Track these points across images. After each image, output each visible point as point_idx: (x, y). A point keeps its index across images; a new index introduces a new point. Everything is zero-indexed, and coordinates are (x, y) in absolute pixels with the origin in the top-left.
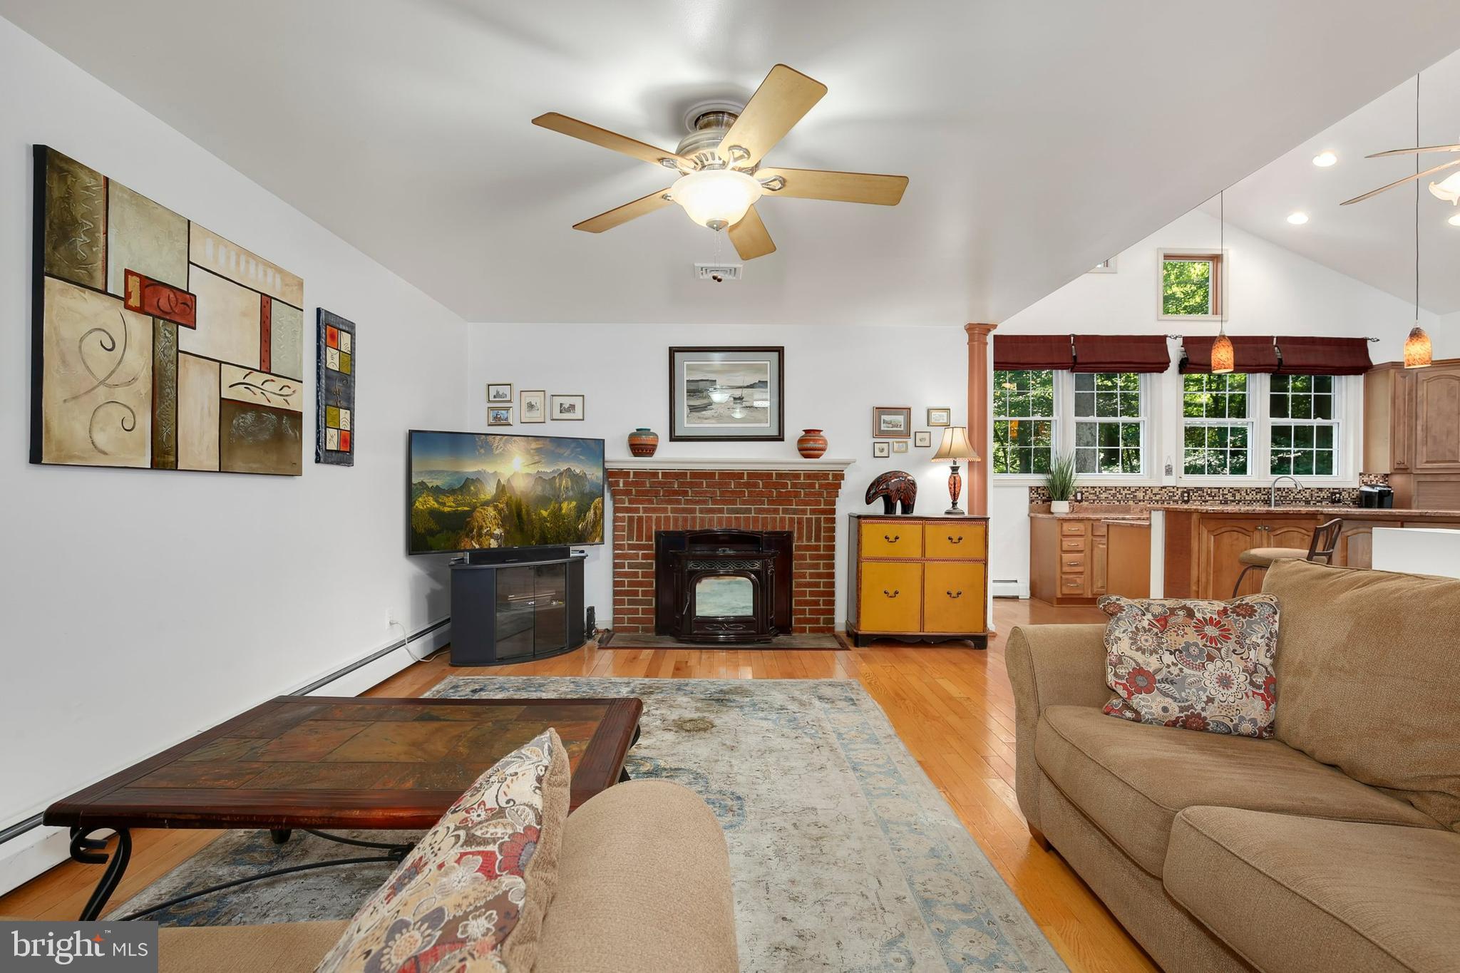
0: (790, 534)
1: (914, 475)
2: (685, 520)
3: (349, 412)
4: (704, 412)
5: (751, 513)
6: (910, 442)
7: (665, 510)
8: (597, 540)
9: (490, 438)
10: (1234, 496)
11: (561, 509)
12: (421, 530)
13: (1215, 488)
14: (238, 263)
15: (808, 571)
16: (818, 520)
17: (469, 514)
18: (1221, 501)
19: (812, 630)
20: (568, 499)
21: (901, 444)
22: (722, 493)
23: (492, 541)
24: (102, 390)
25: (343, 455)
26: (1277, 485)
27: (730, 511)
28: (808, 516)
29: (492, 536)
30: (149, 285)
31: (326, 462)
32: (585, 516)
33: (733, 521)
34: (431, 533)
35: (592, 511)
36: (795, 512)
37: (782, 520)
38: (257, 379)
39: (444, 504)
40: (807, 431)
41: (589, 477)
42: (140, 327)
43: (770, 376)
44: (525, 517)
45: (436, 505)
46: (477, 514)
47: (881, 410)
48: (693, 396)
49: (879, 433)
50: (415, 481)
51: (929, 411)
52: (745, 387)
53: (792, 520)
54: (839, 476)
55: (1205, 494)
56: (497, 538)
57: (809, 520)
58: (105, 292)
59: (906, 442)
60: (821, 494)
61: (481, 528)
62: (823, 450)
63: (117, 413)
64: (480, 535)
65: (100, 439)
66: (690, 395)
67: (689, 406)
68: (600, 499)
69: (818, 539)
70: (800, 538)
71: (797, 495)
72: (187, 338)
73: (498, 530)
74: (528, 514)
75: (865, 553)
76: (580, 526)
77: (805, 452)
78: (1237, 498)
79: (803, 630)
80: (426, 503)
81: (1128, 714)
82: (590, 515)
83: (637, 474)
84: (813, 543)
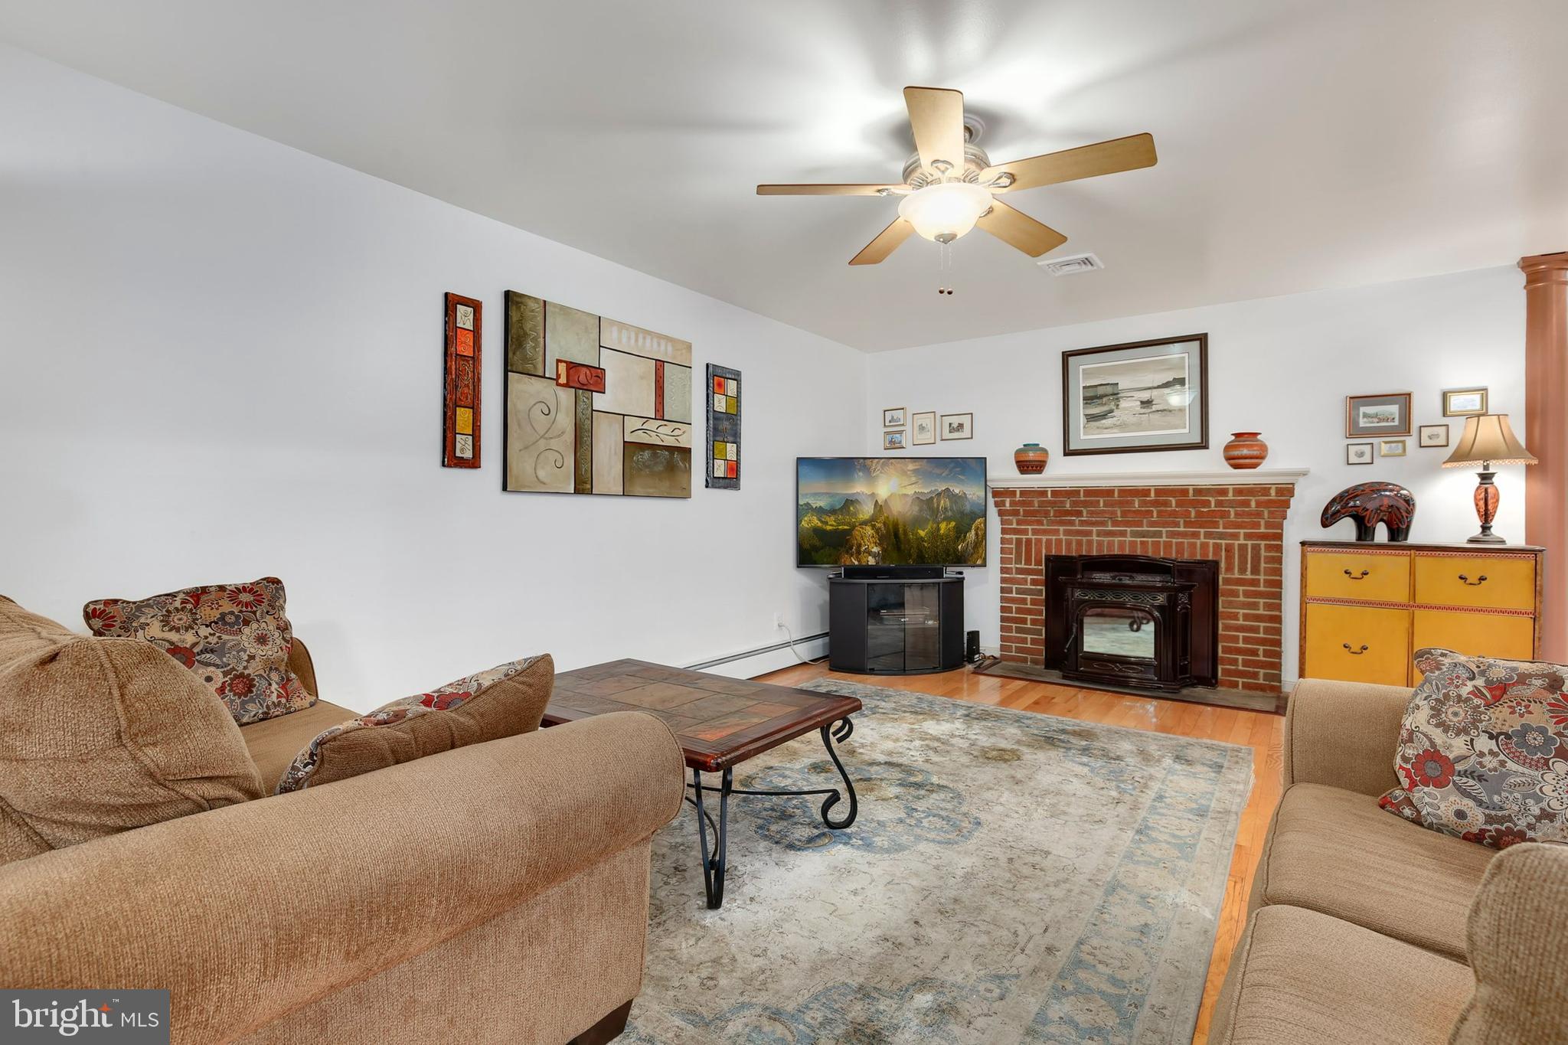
0: (1214, 566)
1: (1411, 489)
2: (1079, 543)
3: (735, 445)
4: (1104, 421)
5: (1161, 537)
6: (1411, 442)
7: (1057, 532)
8: (979, 562)
9: (868, 461)
11: (939, 529)
12: (807, 546)
14: (637, 340)
15: (1241, 611)
16: (1256, 549)
17: (848, 532)
19: (1246, 686)
20: (948, 519)
21: (1393, 445)
22: (1124, 514)
23: (870, 558)
24: (542, 442)
25: (731, 480)
27: (1135, 534)
28: (1242, 541)
29: (870, 553)
30: (572, 366)
31: (714, 487)
32: (965, 536)
33: (1139, 546)
34: (815, 549)
35: (973, 532)
36: (1222, 536)
37: (1204, 546)
38: (653, 425)
39: (826, 523)
40: (1238, 435)
41: (969, 497)
42: (566, 396)
43: (1190, 373)
44: (902, 536)
45: (820, 524)
46: (856, 533)
47: (1358, 400)
48: (1090, 404)
49: (1354, 431)
50: (801, 502)
51: (1445, 396)
52: (1155, 388)
53: (1217, 547)
54: (1286, 492)
56: (874, 556)
57: (1243, 548)
58: (544, 377)
59: (1403, 442)
60: (1259, 515)
61: (859, 546)
62: (1262, 458)
63: (552, 456)
64: (859, 552)
65: (541, 474)
66: (1086, 403)
67: (1086, 415)
68: (982, 520)
69: (1255, 570)
70: (1229, 569)
71: (1225, 515)
72: (600, 401)
73: (875, 548)
74: (905, 533)
75: (1311, 591)
76: (960, 547)
77: (1232, 461)
79: (1235, 685)
80: (811, 521)
81: (1407, 812)
82: (971, 536)
83: (1023, 493)
84: (1249, 576)
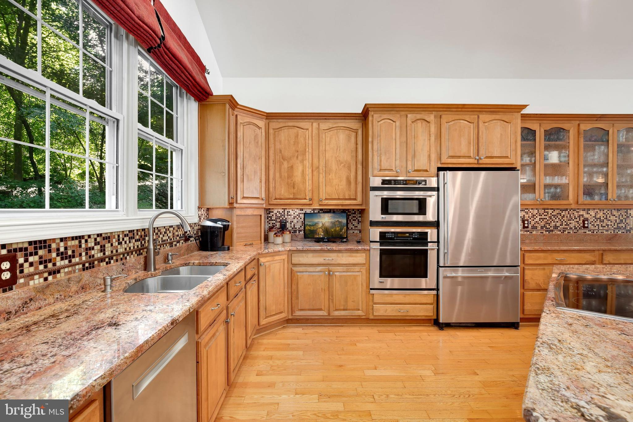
10: (103, 249)
13: (73, 238)
18: (84, 265)
26: (156, 225)
55: (54, 255)
78: (107, 253)
